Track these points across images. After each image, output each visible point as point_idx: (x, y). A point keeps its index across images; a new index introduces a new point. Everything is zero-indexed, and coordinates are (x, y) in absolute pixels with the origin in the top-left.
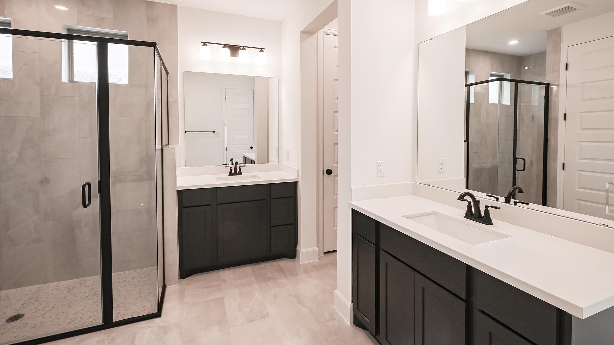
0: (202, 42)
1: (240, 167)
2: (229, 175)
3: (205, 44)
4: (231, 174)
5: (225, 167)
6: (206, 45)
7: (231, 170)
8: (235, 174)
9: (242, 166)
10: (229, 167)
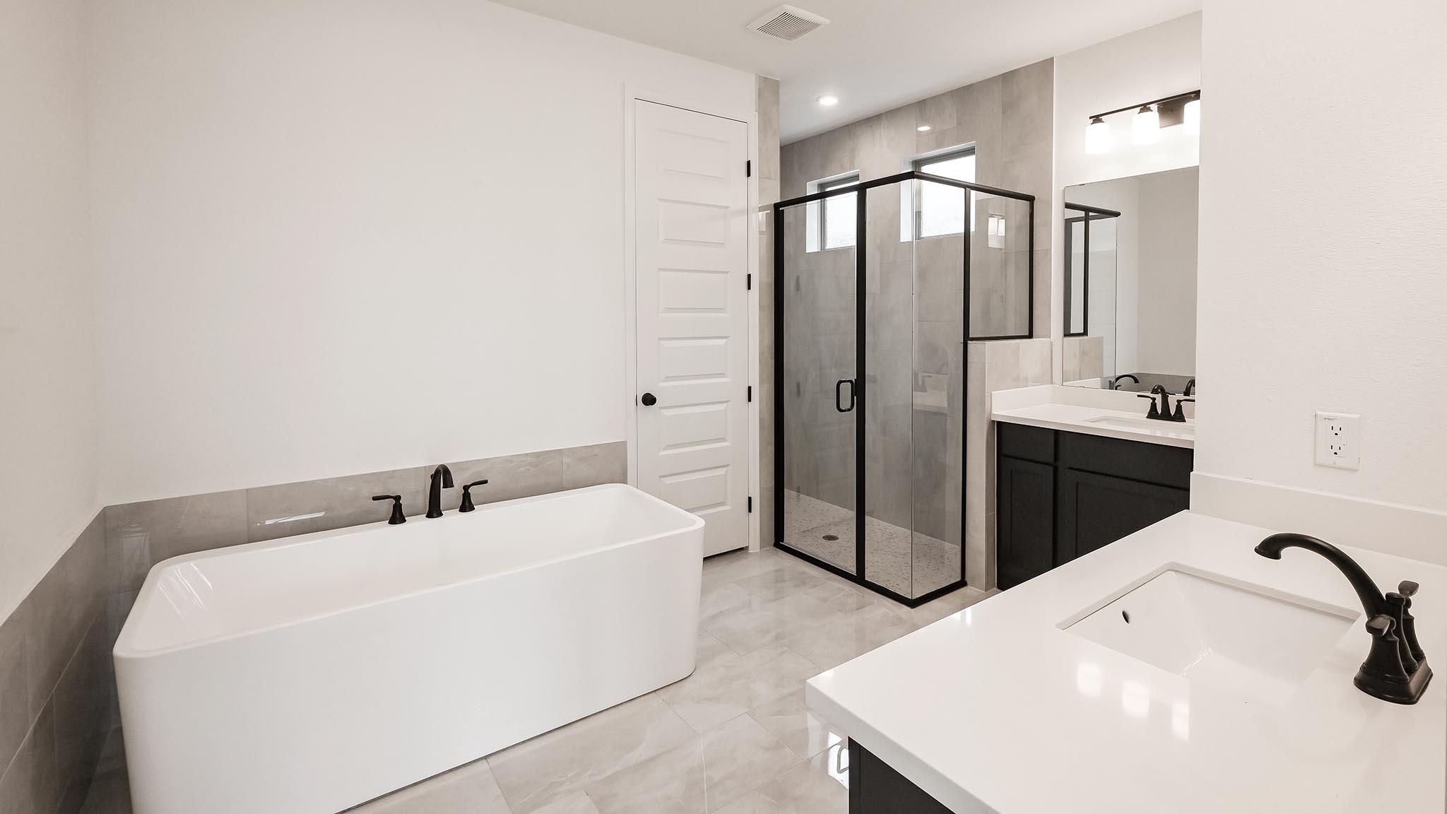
0: (1091, 118)
1: (1179, 402)
2: (1147, 417)
3: (1097, 119)
4: (1153, 414)
5: (1138, 396)
6: (1101, 121)
7: (1154, 405)
8: (1166, 416)
9: (1185, 400)
10: (1149, 397)
